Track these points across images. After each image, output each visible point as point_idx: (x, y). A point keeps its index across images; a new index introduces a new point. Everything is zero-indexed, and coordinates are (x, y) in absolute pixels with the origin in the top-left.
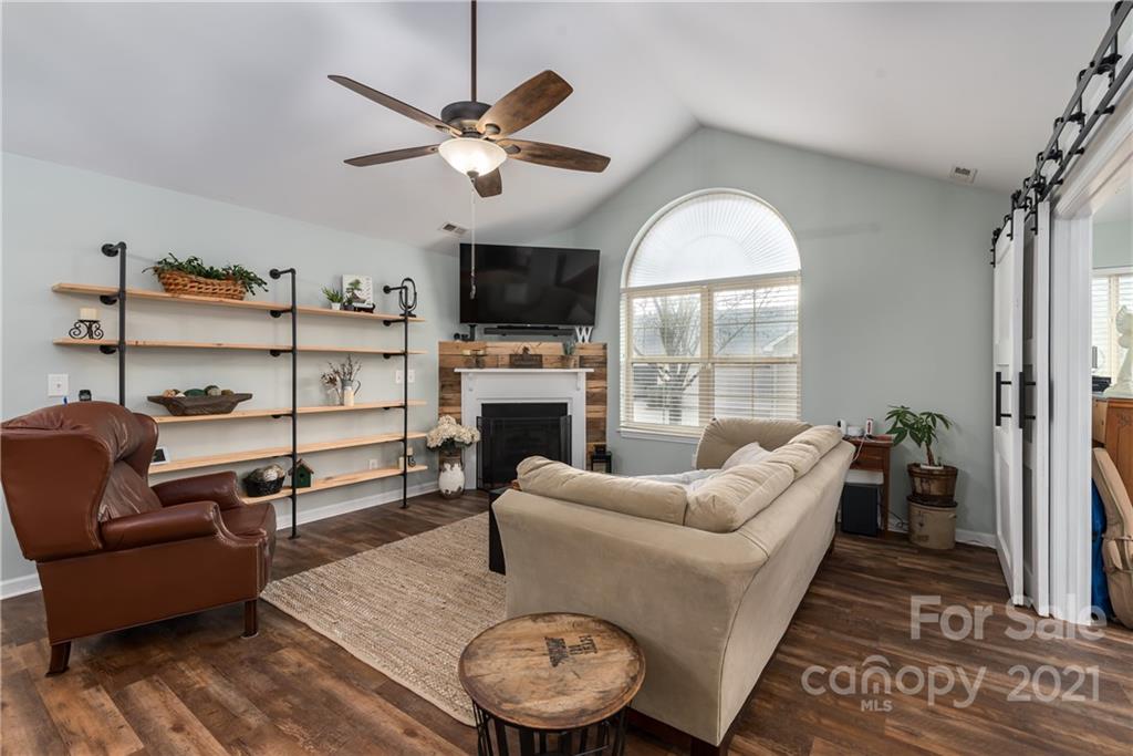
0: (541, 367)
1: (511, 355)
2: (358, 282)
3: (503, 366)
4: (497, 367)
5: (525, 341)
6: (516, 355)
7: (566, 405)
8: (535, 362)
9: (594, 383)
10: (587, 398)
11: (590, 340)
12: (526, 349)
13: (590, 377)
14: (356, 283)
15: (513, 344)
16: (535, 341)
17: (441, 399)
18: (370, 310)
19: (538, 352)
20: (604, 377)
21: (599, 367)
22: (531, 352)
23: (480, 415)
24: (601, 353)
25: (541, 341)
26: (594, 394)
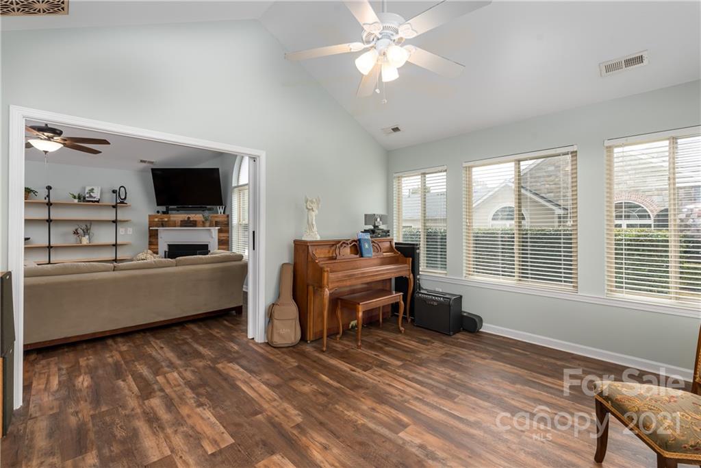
0: (195, 226)
1: (181, 221)
2: (93, 189)
3: (178, 226)
4: (175, 226)
5: (189, 214)
6: (184, 221)
7: (207, 245)
8: (193, 224)
9: (222, 235)
10: (219, 242)
11: (224, 213)
12: (189, 218)
13: (220, 231)
14: (92, 190)
15: (183, 215)
16: (193, 214)
17: (149, 242)
18: (98, 202)
19: (195, 219)
20: (227, 231)
21: (225, 227)
22: (191, 219)
23: (167, 250)
24: (226, 219)
25: (196, 214)
26: (222, 240)
